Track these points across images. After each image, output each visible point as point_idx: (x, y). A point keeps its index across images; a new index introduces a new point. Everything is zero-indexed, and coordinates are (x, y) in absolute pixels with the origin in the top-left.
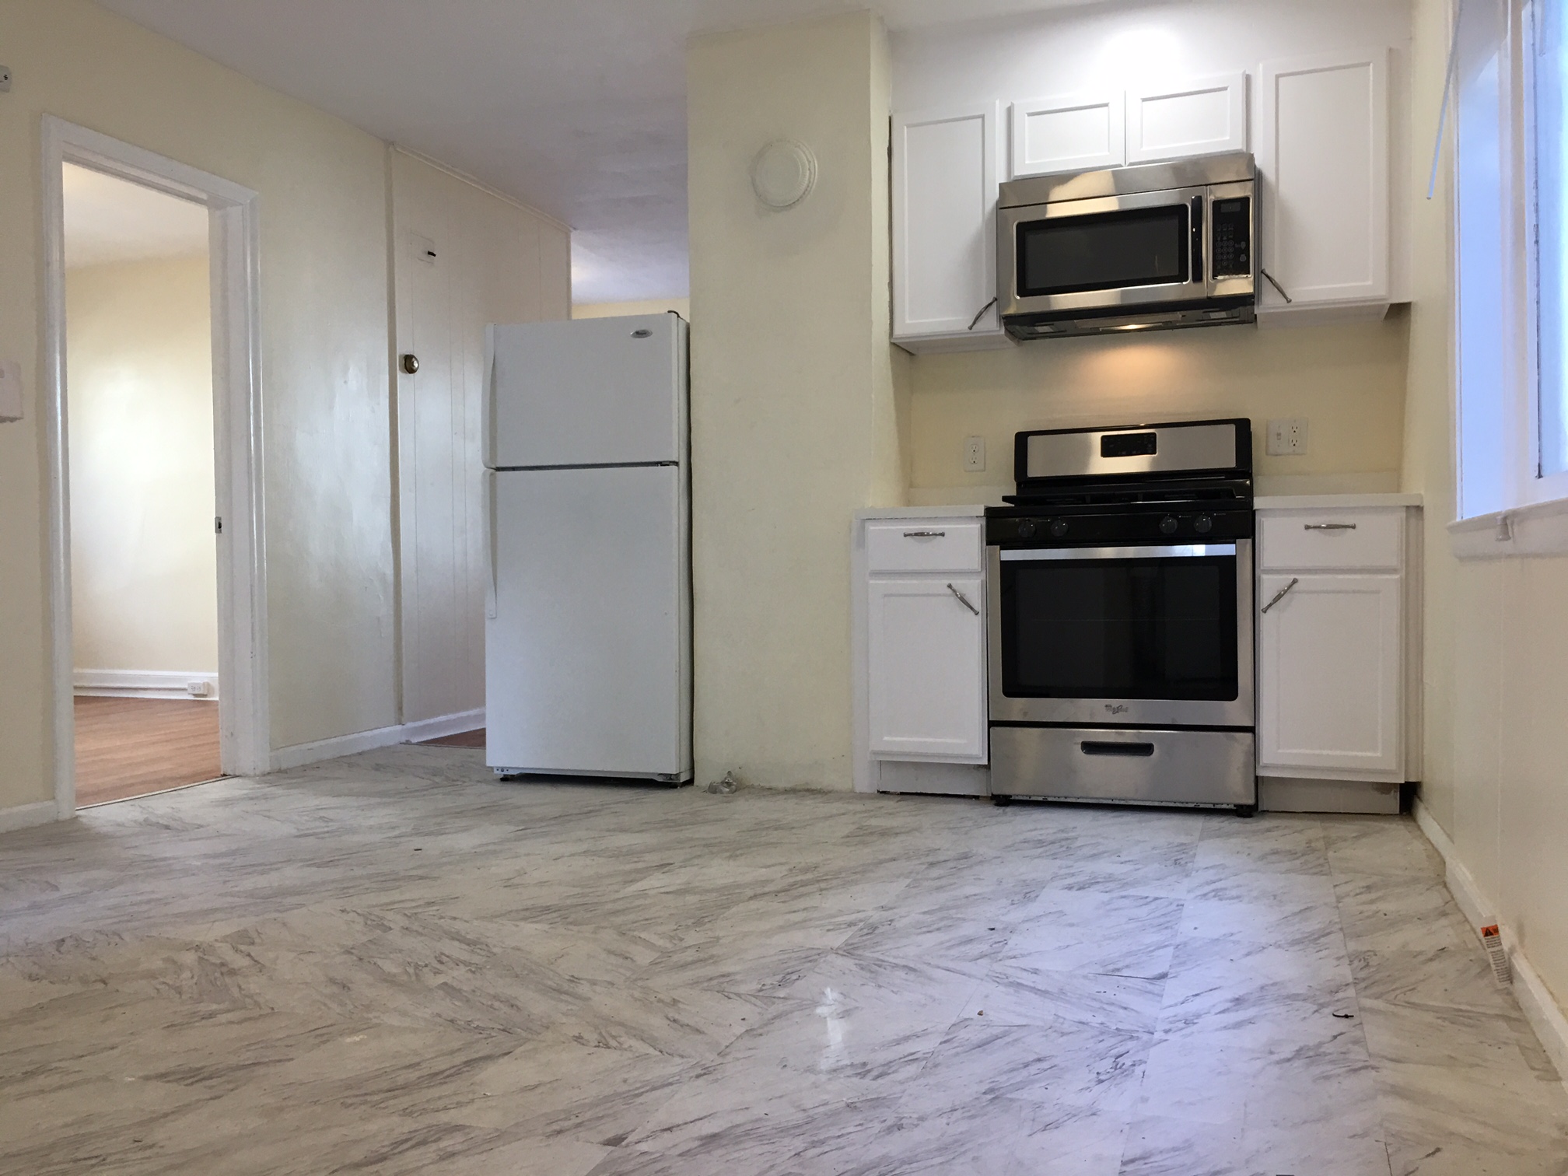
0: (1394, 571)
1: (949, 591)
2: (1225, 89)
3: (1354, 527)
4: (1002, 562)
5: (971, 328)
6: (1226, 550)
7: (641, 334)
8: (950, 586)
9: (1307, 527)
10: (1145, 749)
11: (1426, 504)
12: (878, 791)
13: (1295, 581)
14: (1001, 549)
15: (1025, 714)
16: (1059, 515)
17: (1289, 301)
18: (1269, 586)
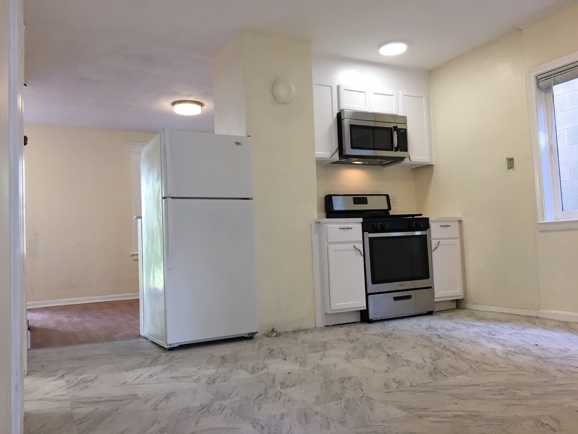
0: (456, 238)
1: (354, 248)
2: (393, 96)
3: (450, 226)
4: (369, 238)
5: (331, 157)
6: (424, 233)
7: (238, 144)
8: (354, 247)
9: (440, 226)
10: (409, 297)
11: (463, 220)
12: (325, 326)
13: (439, 242)
14: (369, 233)
15: (378, 290)
16: (375, 222)
17: (410, 160)
18: (434, 243)
